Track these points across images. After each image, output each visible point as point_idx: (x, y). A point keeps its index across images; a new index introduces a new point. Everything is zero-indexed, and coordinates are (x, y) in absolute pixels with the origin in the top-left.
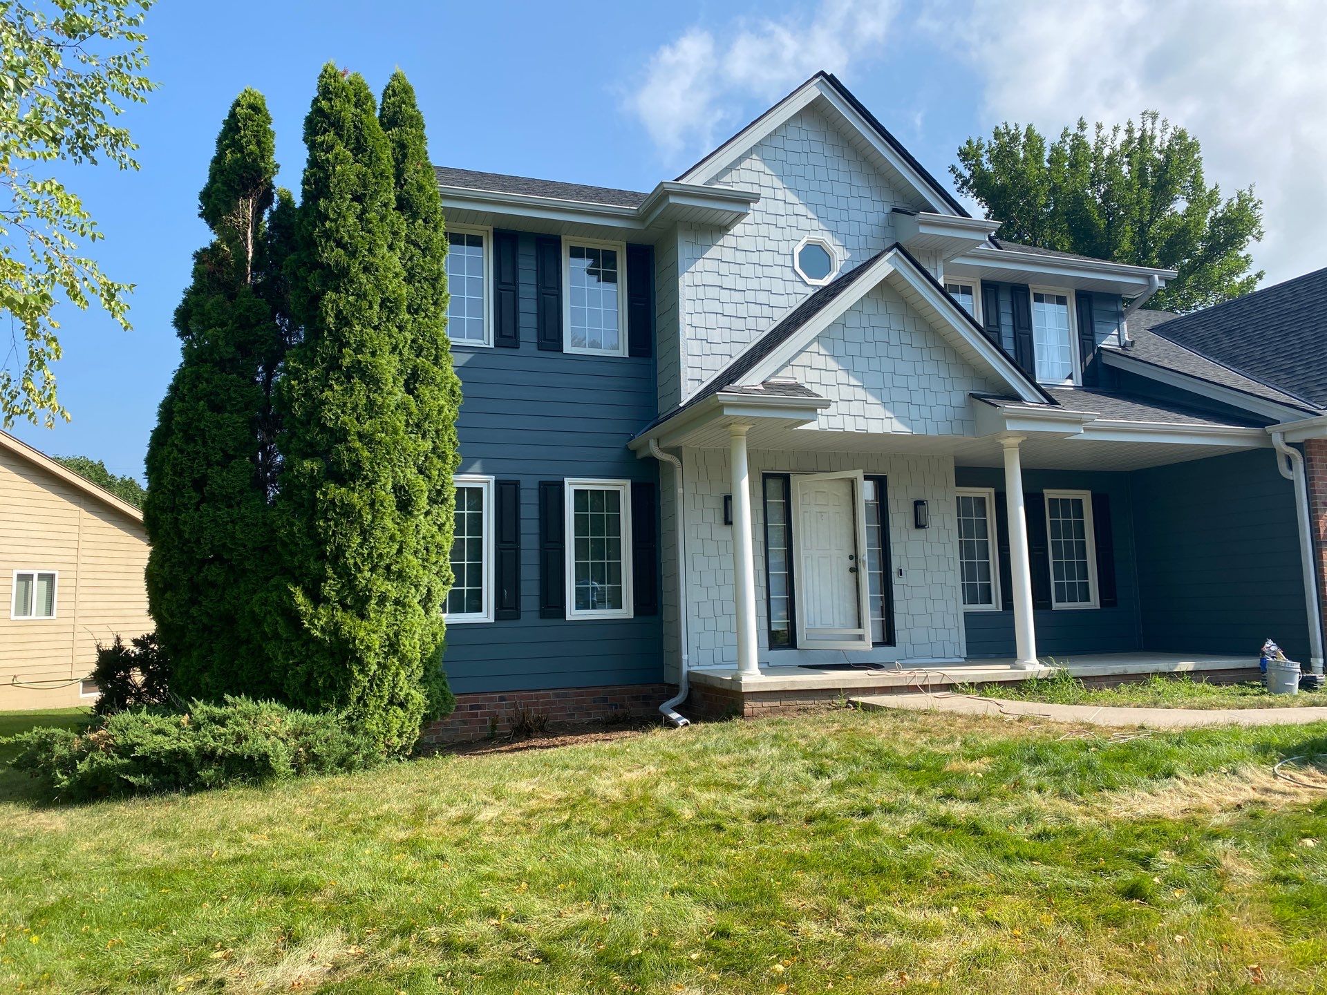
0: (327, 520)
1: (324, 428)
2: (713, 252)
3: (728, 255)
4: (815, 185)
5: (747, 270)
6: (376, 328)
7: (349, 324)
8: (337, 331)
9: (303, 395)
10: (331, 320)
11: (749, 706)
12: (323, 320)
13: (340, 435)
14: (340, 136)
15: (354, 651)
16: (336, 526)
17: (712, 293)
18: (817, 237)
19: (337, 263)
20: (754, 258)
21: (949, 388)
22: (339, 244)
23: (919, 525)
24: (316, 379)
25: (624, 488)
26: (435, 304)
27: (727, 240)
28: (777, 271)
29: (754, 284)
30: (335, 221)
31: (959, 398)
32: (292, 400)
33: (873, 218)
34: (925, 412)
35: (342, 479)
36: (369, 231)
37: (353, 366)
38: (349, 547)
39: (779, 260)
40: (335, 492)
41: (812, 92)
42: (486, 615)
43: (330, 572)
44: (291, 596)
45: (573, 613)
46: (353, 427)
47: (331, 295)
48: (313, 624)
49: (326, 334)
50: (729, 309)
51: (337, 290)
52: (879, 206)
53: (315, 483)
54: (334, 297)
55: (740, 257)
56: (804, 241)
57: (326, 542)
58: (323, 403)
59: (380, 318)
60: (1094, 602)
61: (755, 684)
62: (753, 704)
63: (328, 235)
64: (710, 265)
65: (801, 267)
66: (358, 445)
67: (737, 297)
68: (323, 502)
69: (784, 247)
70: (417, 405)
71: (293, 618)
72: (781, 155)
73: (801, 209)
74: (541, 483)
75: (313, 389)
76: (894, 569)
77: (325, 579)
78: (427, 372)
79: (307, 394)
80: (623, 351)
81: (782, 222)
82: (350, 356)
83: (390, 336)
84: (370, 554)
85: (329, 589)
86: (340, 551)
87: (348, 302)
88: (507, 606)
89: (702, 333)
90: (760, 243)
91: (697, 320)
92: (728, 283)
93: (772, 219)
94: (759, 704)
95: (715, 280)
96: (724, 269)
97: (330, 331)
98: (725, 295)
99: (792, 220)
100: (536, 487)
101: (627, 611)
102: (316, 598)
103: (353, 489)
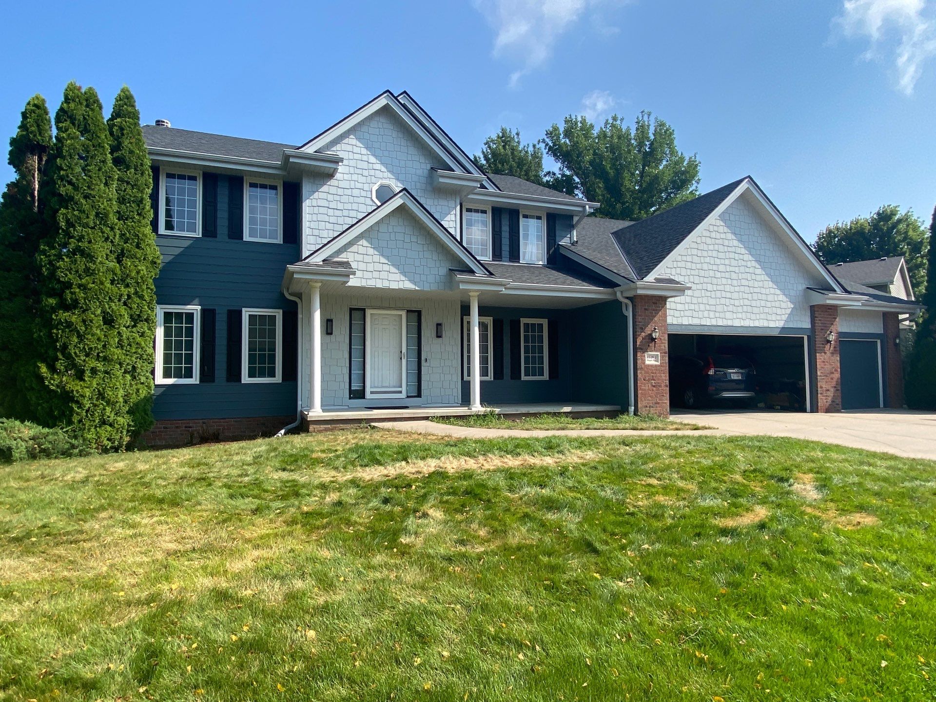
0: (58, 330)
1: (59, 281)
2: (325, 188)
3: (333, 190)
4: (386, 153)
5: (345, 199)
6: (93, 228)
7: (73, 226)
8: (67, 229)
9: (49, 264)
10: (63, 224)
11: (311, 428)
12: (58, 223)
13: (68, 285)
14: (74, 124)
15: (73, 397)
16: (63, 332)
17: (324, 210)
18: (386, 182)
19: (67, 194)
20: (349, 192)
21: (438, 265)
22: (70, 183)
23: (439, 336)
24: (55, 255)
25: (279, 314)
26: (139, 214)
27: (332, 182)
28: (362, 200)
29: (349, 206)
30: (66, 170)
31: (443, 271)
32: (42, 266)
33: (419, 172)
34: (423, 278)
35: (67, 308)
36: (90, 177)
37: (76, 248)
38: (71, 344)
39: (363, 193)
40: (64, 315)
41: (382, 102)
42: (195, 380)
43: (60, 356)
44: (39, 368)
45: (245, 379)
46: (76, 281)
47: (63, 211)
48: (50, 383)
49: (60, 231)
50: (332, 220)
51: (67, 208)
52: (423, 166)
53: (54, 310)
54: (64, 212)
55: (340, 192)
56: (379, 184)
57: (57, 341)
58: (58, 268)
59: (94, 223)
60: (546, 377)
61: (315, 416)
62: (315, 426)
63: (62, 178)
64: (323, 195)
65: (377, 198)
66: (77, 290)
67: (338, 213)
68: (56, 320)
69: (366, 187)
70: (121, 269)
71: (41, 379)
72: (367, 136)
73: (378, 166)
74: (228, 310)
75: (54, 260)
76: (423, 358)
77: (57, 359)
78: (130, 251)
79: (50, 263)
80: (279, 240)
81: (366, 173)
82: (75, 243)
83: (103, 232)
84: (84, 348)
85: (60, 365)
86: (65, 347)
87: (74, 215)
88: (207, 374)
89: (316, 232)
90: (352, 185)
91: (313, 225)
92: (332, 205)
93: (360, 171)
94: (318, 426)
95: (325, 204)
96: (330, 197)
97: (63, 230)
98: (331, 212)
99: (372, 172)
100: (226, 312)
101: (278, 379)
102: (53, 369)
103: (74, 314)
